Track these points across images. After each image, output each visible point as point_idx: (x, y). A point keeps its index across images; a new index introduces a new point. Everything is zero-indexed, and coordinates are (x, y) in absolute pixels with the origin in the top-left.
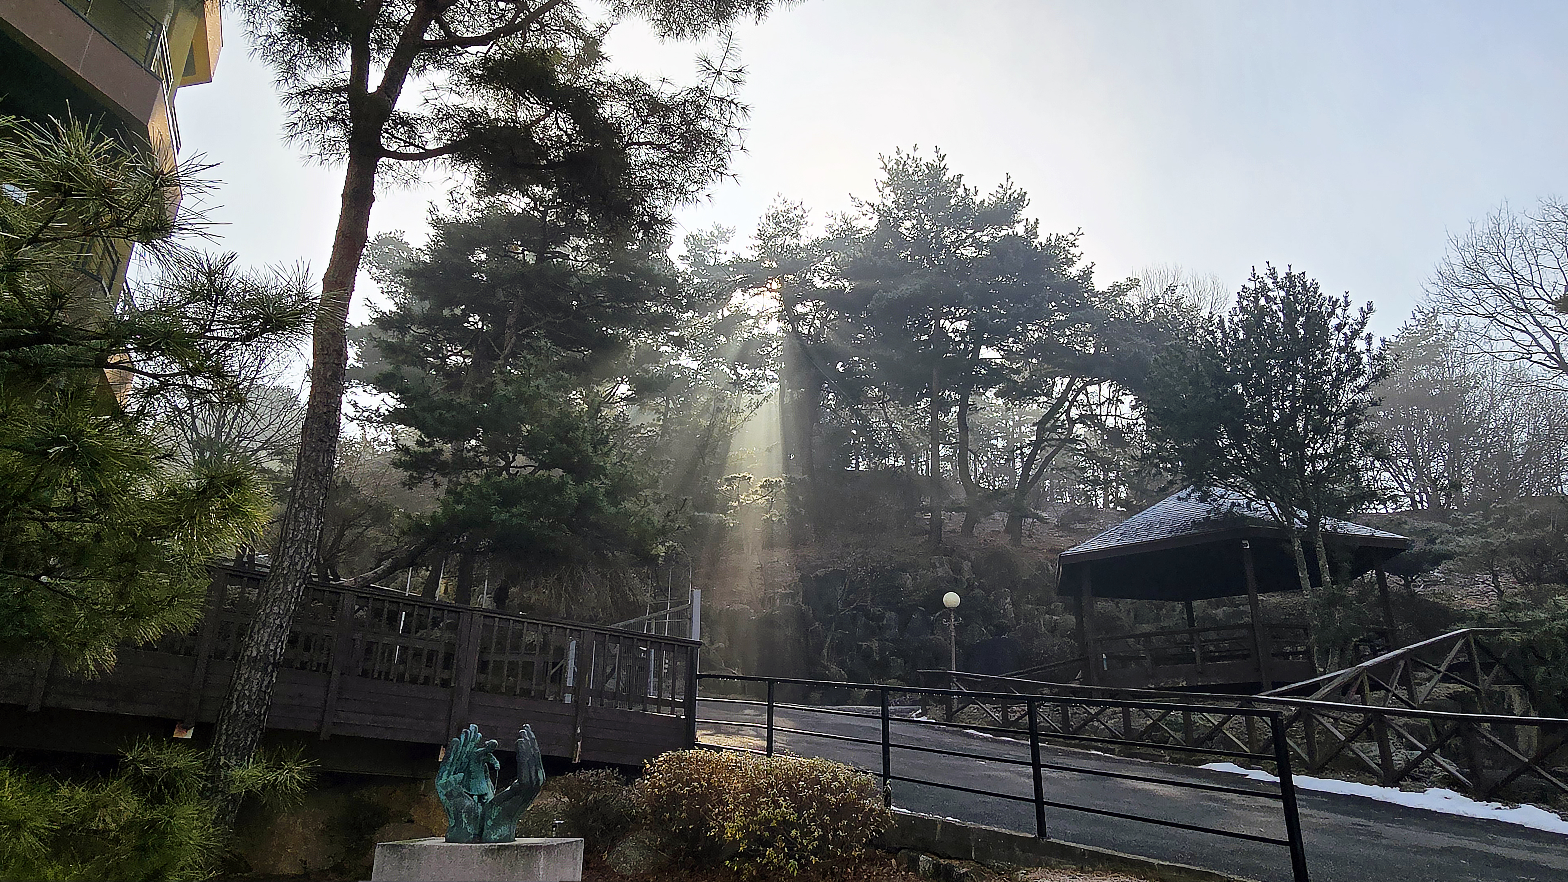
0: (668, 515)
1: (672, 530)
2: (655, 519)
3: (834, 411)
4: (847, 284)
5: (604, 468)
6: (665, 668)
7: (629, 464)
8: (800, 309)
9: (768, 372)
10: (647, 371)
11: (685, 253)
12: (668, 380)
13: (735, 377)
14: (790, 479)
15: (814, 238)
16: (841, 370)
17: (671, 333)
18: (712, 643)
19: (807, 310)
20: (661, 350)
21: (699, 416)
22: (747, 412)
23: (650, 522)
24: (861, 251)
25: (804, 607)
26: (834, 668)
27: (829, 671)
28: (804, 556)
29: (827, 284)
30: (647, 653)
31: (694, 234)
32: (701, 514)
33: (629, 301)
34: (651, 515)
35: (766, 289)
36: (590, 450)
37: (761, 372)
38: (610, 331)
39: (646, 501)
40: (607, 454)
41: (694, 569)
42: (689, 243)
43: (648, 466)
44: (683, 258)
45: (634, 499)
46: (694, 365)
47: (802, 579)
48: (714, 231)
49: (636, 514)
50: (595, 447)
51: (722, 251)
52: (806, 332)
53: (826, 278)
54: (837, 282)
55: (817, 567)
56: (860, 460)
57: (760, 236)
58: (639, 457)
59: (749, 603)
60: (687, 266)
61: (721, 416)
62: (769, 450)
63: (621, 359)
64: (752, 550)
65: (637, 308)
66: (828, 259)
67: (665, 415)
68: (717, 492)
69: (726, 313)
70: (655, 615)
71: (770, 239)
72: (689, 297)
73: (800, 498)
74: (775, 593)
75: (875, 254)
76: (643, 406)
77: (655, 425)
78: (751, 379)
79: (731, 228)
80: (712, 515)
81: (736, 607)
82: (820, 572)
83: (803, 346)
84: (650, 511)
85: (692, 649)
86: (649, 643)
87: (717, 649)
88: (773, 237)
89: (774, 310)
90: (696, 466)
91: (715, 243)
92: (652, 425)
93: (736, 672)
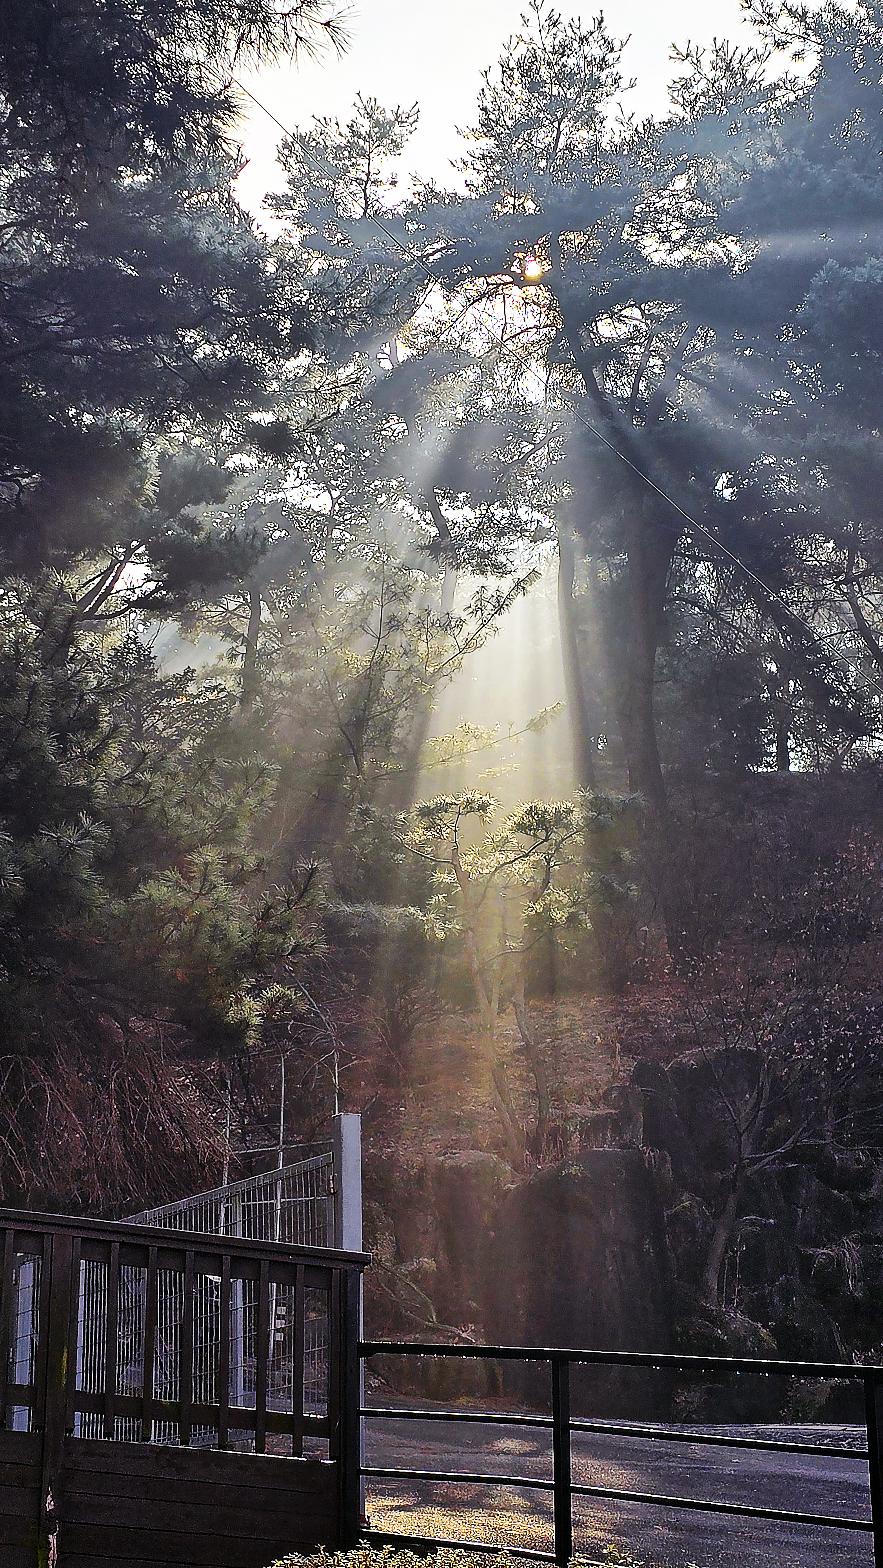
0: (266, 915)
1: (278, 955)
2: (234, 927)
3: (713, 612)
4: (735, 249)
5: (86, 794)
6: (277, 1330)
7: (159, 782)
8: (606, 329)
9: (523, 513)
10: (193, 526)
11: (283, 189)
12: (252, 547)
13: (434, 531)
14: (597, 805)
15: (637, 121)
16: (727, 493)
17: (255, 417)
18: (400, 1257)
19: (623, 330)
20: (230, 464)
21: (341, 642)
22: (472, 626)
23: (218, 934)
24: (772, 151)
25: (649, 1153)
26: (739, 1320)
27: (724, 1326)
28: (644, 1013)
29: (680, 255)
30: (226, 1290)
31: (303, 131)
32: (360, 909)
33: (134, 332)
34: (220, 916)
35: (507, 279)
36: (50, 746)
37: (506, 513)
38: (87, 418)
39: (205, 877)
40: (94, 756)
41: (345, 1058)
42: (291, 160)
43: (208, 783)
44: (278, 203)
45: (173, 875)
46: (322, 502)
47: (639, 1076)
48: (360, 120)
49: (178, 914)
50: (62, 739)
51: (384, 177)
52: (627, 392)
53: (676, 236)
54: (711, 246)
55: (682, 1042)
56: (791, 743)
57: (488, 127)
58: (184, 761)
59: (499, 1146)
60: (288, 224)
61: (399, 639)
62: (536, 725)
63: (121, 492)
64: (501, 1001)
65: (157, 350)
66: (680, 183)
67: (249, 642)
68: (399, 847)
69: (403, 353)
70: (243, 1184)
71: (515, 132)
72: (299, 313)
73: (626, 854)
74: (567, 1119)
75: (812, 156)
76: (188, 621)
77: (222, 672)
78: (478, 533)
79: (406, 108)
80: (385, 911)
81: (464, 1158)
82: (689, 1057)
83: (618, 434)
84: (218, 906)
85: (345, 1275)
86: (227, 1261)
87: (414, 1276)
88: (526, 126)
89: (533, 336)
90: (339, 777)
91: (364, 154)
92: (216, 672)
93: (469, 1335)
